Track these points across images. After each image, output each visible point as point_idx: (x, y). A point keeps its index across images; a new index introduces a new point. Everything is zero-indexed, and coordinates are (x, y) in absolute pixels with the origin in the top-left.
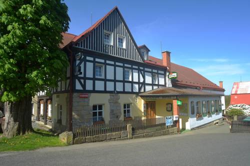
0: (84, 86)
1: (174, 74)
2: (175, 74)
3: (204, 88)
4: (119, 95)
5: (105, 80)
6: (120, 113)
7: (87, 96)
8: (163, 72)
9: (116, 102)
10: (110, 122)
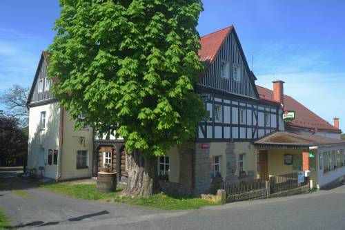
0: (205, 133)
1: (290, 114)
2: (293, 114)
3: (320, 130)
4: (235, 143)
5: (223, 125)
6: (236, 165)
7: (207, 146)
8: (275, 111)
9: (232, 153)
10: (227, 177)
